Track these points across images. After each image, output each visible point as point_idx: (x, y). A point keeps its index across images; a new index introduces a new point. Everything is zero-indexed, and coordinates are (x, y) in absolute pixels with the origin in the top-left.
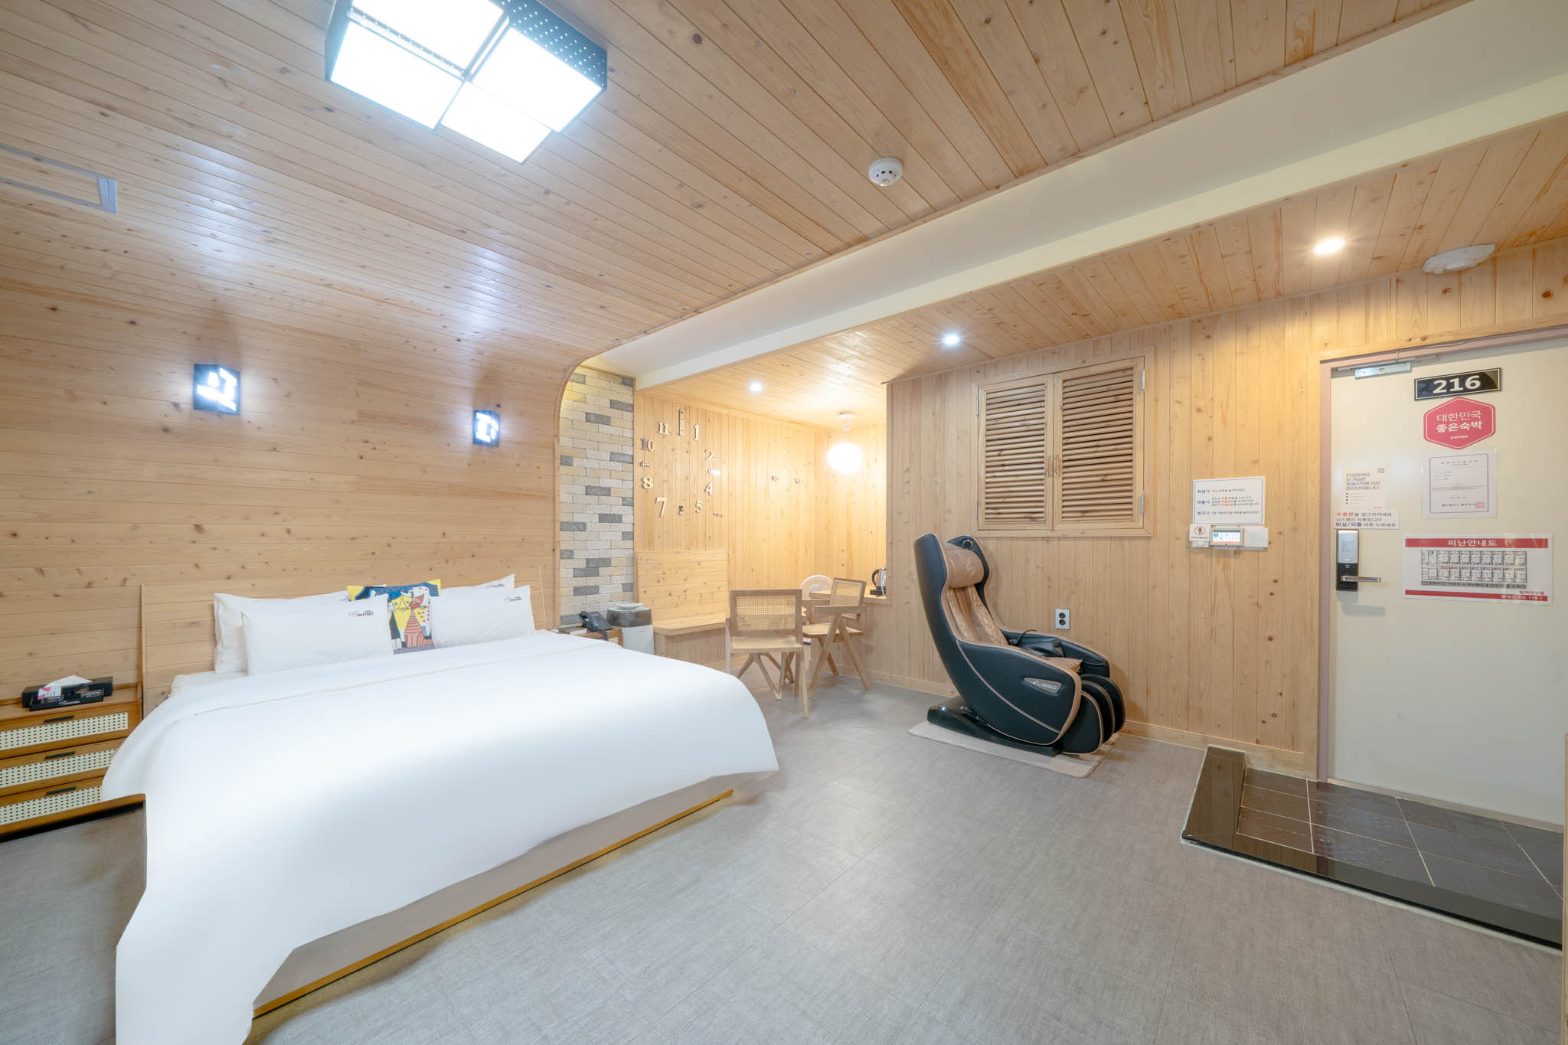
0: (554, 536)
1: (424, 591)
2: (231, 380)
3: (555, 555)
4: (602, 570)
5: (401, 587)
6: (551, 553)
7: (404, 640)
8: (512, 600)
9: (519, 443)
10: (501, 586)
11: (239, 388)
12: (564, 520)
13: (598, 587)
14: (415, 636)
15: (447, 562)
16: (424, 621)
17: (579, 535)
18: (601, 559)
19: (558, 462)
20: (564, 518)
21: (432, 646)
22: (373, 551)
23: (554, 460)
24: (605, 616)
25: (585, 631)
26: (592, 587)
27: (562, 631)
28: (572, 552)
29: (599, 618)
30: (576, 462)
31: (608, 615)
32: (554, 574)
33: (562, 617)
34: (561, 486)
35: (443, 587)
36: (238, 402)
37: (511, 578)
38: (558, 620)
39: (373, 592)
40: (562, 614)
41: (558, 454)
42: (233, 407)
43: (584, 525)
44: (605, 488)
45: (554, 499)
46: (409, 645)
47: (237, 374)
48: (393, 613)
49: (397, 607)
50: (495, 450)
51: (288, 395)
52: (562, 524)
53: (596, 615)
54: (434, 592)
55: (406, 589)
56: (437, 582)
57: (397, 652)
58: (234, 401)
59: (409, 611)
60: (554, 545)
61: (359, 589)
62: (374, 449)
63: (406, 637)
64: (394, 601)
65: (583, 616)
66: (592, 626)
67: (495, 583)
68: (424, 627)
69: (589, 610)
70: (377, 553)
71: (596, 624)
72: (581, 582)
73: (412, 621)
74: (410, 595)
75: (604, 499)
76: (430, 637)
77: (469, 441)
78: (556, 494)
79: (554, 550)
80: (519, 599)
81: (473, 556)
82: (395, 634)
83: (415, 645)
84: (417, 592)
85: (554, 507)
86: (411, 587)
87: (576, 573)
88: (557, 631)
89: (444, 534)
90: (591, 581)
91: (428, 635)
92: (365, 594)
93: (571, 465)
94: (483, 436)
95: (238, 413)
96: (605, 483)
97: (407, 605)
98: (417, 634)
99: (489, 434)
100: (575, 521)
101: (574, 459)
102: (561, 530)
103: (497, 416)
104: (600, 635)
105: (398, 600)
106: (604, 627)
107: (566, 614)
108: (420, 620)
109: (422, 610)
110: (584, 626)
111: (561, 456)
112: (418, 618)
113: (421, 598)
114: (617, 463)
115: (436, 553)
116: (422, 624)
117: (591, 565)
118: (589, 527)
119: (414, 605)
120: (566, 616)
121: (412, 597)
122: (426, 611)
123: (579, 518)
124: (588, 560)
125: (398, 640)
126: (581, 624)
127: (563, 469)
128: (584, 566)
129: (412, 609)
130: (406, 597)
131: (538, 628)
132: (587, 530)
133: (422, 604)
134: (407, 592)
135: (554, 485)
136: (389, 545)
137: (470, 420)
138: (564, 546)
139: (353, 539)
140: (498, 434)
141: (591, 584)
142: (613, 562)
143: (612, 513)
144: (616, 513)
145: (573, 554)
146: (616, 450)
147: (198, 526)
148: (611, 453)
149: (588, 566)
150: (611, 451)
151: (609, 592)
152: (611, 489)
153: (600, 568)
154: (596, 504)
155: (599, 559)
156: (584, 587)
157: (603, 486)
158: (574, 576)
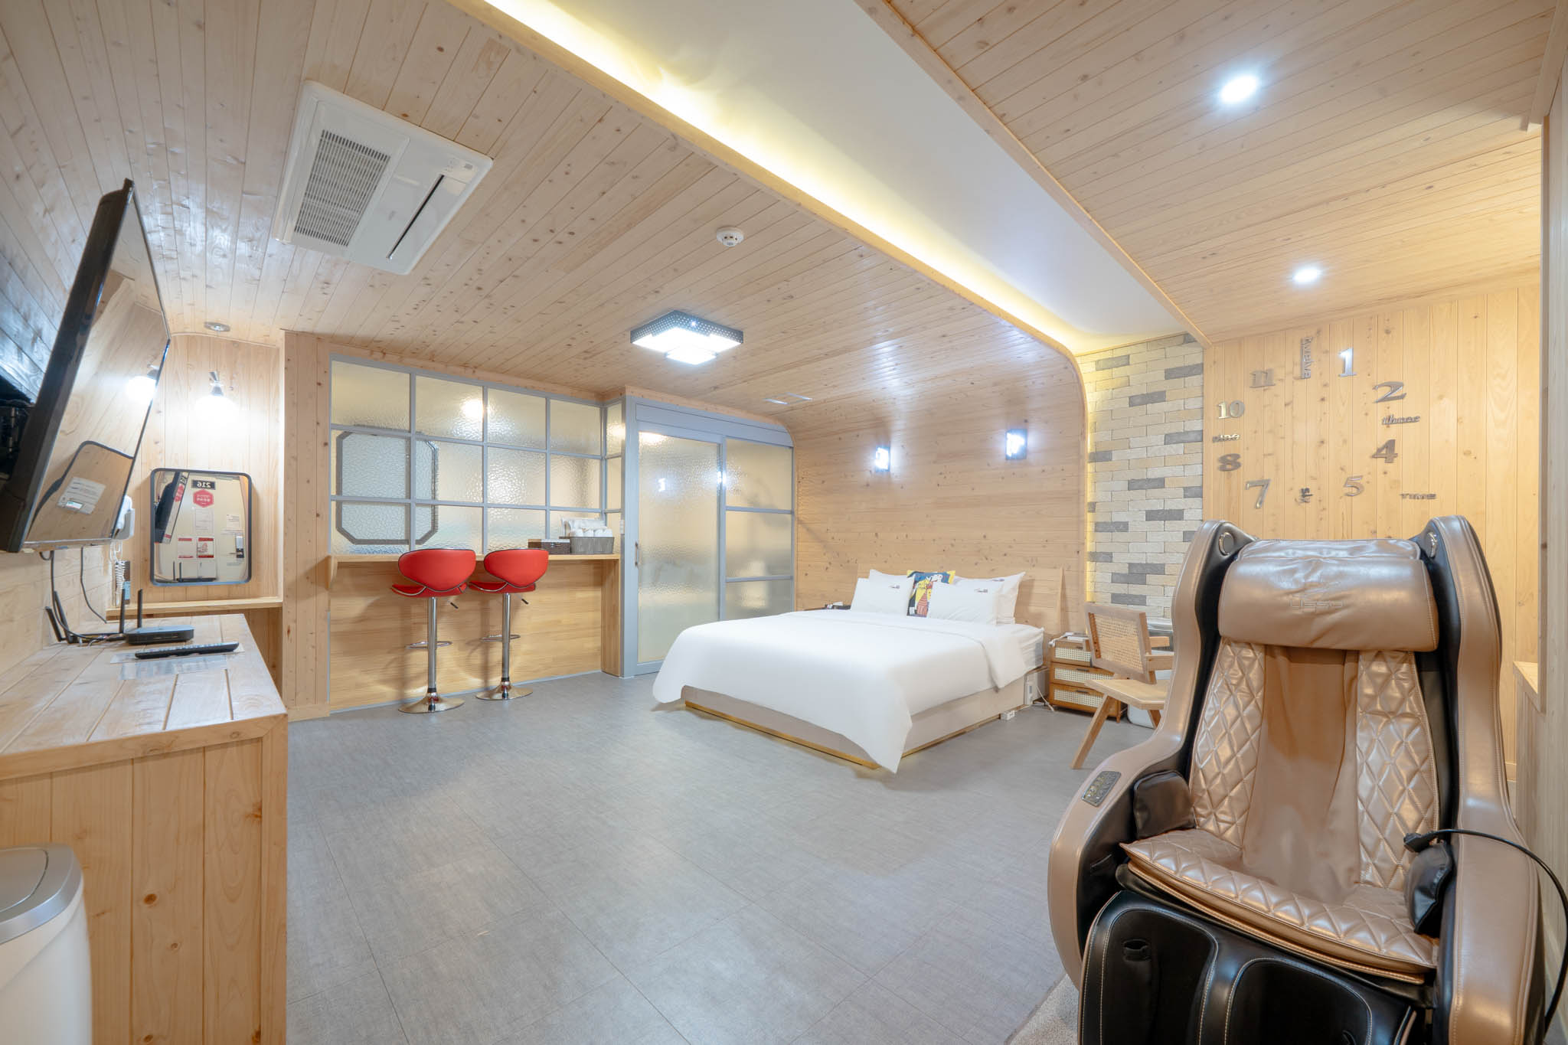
0: (1079, 537)
3: (1079, 557)
4: (1150, 578)
5: (927, 574)
6: (1075, 554)
7: (916, 609)
8: (980, 591)
9: (1045, 451)
12: (1100, 518)
13: (1145, 596)
14: (922, 607)
15: (987, 559)
17: (1119, 536)
18: (1150, 564)
23: (1079, 459)
26: (1136, 596)
28: (1110, 555)
30: (1116, 455)
32: (1078, 577)
34: (1087, 484)
36: (889, 465)
41: (1085, 452)
42: (887, 468)
43: (1126, 524)
44: (1157, 479)
45: (1079, 500)
46: (918, 612)
47: (889, 449)
48: (916, 589)
49: (920, 585)
50: (1023, 462)
54: (945, 579)
55: (929, 575)
56: (950, 573)
59: (924, 589)
60: (1079, 547)
61: (910, 572)
62: (945, 478)
64: (920, 582)
68: (928, 603)
72: (1121, 589)
73: (924, 597)
75: (1157, 492)
76: (928, 610)
78: (1082, 494)
79: (1078, 552)
80: (986, 591)
81: (1005, 555)
82: (911, 603)
83: (920, 614)
85: (1079, 507)
86: (933, 574)
87: (1115, 577)
89: (985, 537)
90: (1135, 590)
93: (1107, 460)
95: (889, 470)
96: (1155, 473)
97: (924, 585)
98: (924, 606)
100: (1115, 520)
101: (1114, 452)
102: (1097, 530)
105: (922, 582)
109: (932, 590)
111: (1091, 453)
113: (934, 582)
114: (1174, 446)
115: (979, 551)
117: (1135, 571)
118: (1132, 527)
119: (928, 586)
121: (930, 580)
123: (1119, 517)
124: (1131, 565)
125: (913, 608)
128: (1126, 571)
129: (926, 588)
130: (926, 580)
132: (1129, 530)
133: (934, 586)
134: (927, 577)
135: (1077, 485)
138: (1095, 548)
140: (1025, 449)
141: (1134, 593)
142: (1167, 570)
143: (1167, 508)
144: (1174, 507)
145: (1112, 557)
146: (1173, 431)
147: (876, 534)
148: (1166, 435)
149: (1130, 573)
150: (1166, 433)
151: (1160, 605)
152: (1166, 479)
153: (1147, 575)
154: (1142, 500)
155: (1147, 564)
156: (1125, 595)
157: (1153, 477)
158: (1112, 582)
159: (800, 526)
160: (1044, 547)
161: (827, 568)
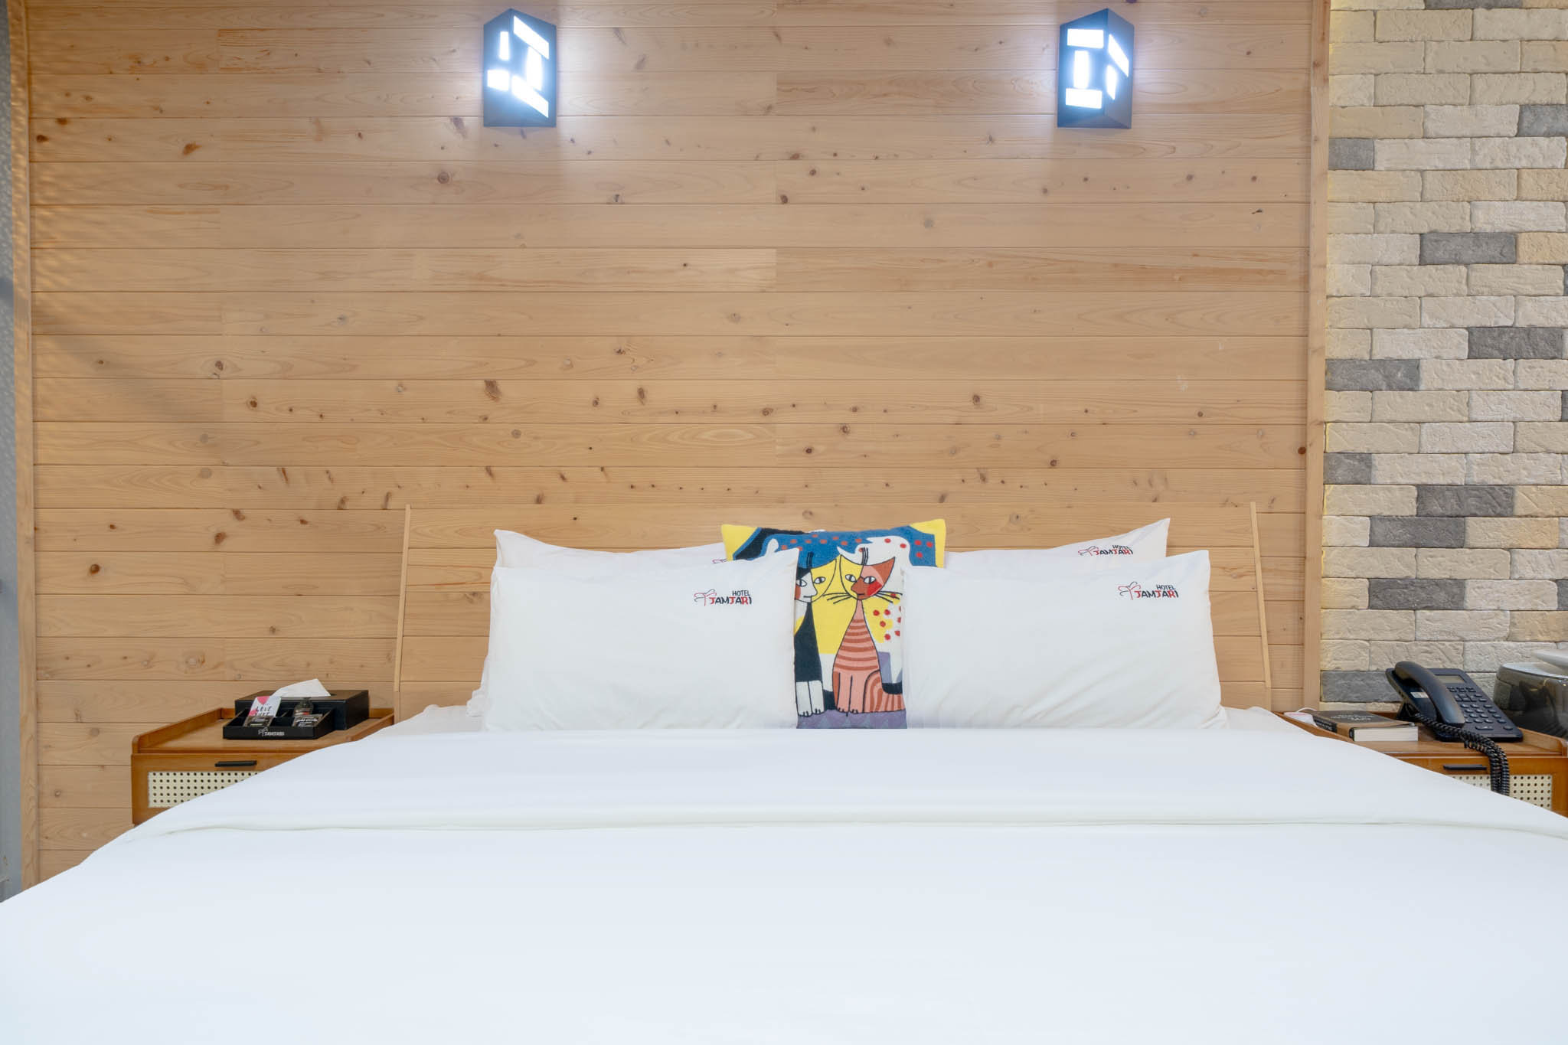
0: (1304, 405)
1: (893, 549)
2: (537, 44)
3: (1304, 468)
4: (1477, 528)
5: (842, 536)
6: (1294, 458)
7: (829, 688)
8: (1145, 594)
9: (1195, 107)
10: (1124, 551)
11: (553, 64)
12: (1339, 349)
13: (1460, 584)
14: (860, 678)
15: (984, 479)
16: (888, 637)
17: (1392, 403)
18: (1475, 487)
19: (1321, 154)
20: (1340, 347)
21: (897, 719)
22: (806, 445)
23: (1308, 150)
24: (1489, 689)
25: (1409, 734)
26: (1438, 583)
27: (1328, 726)
28: (1365, 459)
29: (1467, 692)
30: (1385, 154)
31: (1498, 686)
32: (1302, 531)
33: (1325, 676)
34: (1330, 240)
35: (950, 547)
36: (552, 95)
37: (1160, 530)
38: (1313, 687)
39: (773, 544)
40: (1329, 665)
41: (1322, 128)
42: (543, 107)
43: (1413, 368)
44: (1493, 236)
45: (1305, 279)
46: (842, 704)
47: (549, 29)
48: (809, 605)
49: (821, 588)
50: (1120, 137)
51: (641, 65)
52: (1331, 365)
53: (1455, 681)
54: (922, 552)
55: (851, 541)
56: (935, 528)
57: (807, 720)
58: (542, 94)
59: (852, 602)
60: (1305, 434)
61: (742, 535)
62: (813, 173)
63: (836, 678)
64: (816, 572)
65: (1405, 679)
66: (1440, 719)
67: (1105, 543)
68: (887, 655)
69: (1426, 661)
70: (819, 448)
71: (1456, 714)
72: (1396, 563)
73: (856, 634)
74: (857, 557)
75: (1494, 273)
76: (895, 689)
77: (1048, 119)
78: (1314, 261)
79: (1302, 451)
80: (1169, 592)
81: (1053, 463)
82: (806, 665)
83: (857, 705)
84: (879, 550)
85: (1306, 308)
86: (864, 536)
87: (1380, 529)
88: (1308, 719)
89: (977, 399)
90: (1435, 564)
91: (894, 681)
92: (752, 550)
93: (1366, 166)
94: (1083, 97)
95: (551, 122)
96: (1493, 217)
97: (849, 585)
98: (866, 673)
99: (1098, 82)
100: (1377, 356)
101: (1378, 145)
102: (1329, 387)
103: (1128, 34)
104: (1474, 759)
105: (825, 571)
106: (1490, 726)
107: (1345, 665)
108: (876, 632)
109: (887, 605)
110: (1406, 715)
111: (1333, 141)
112: (872, 623)
113: (886, 568)
114: (1543, 141)
115: (954, 451)
116: (882, 646)
117: (1436, 507)
118: (1428, 377)
119: (868, 588)
120: (1344, 675)
121: (864, 563)
122: (893, 607)
123: (1392, 346)
124: (1424, 491)
125: (815, 685)
126: (1395, 708)
127: (1338, 184)
128: (1409, 509)
129: (861, 597)
130: (849, 563)
131: (1234, 697)
132: (1422, 387)
133: (889, 587)
134: (851, 550)
135: (1307, 233)
136: (844, 429)
137: (1047, 59)
138: (1337, 440)
139: (766, 412)
140: (1128, 84)
141: (1435, 573)
142: (1523, 501)
143: (1522, 323)
144: (1539, 320)
145: (1369, 466)
146: (1541, 98)
147: (491, 385)
148: (1523, 108)
149: (1423, 513)
150: (1523, 100)
151: (1503, 607)
152: (1522, 238)
153: (1470, 520)
154: (1457, 295)
155: (1468, 487)
156: (1408, 583)
157: (1488, 229)
158: (1372, 544)
159: (48, 343)
160: (1193, 434)
161: (219, 538)
